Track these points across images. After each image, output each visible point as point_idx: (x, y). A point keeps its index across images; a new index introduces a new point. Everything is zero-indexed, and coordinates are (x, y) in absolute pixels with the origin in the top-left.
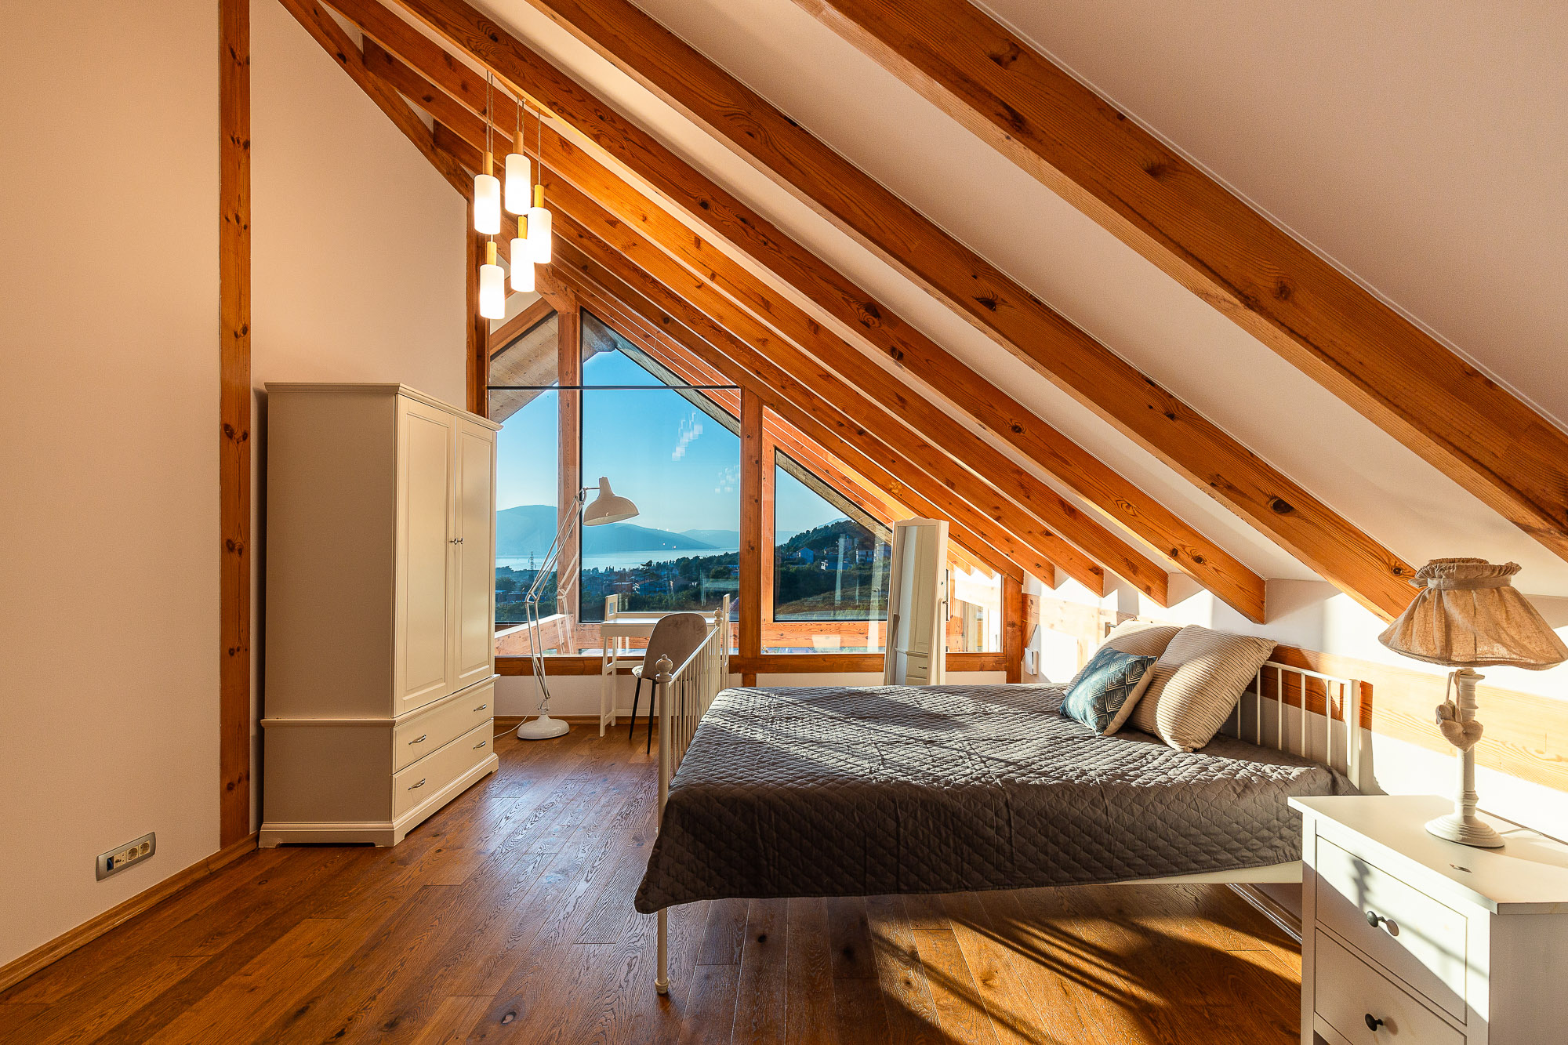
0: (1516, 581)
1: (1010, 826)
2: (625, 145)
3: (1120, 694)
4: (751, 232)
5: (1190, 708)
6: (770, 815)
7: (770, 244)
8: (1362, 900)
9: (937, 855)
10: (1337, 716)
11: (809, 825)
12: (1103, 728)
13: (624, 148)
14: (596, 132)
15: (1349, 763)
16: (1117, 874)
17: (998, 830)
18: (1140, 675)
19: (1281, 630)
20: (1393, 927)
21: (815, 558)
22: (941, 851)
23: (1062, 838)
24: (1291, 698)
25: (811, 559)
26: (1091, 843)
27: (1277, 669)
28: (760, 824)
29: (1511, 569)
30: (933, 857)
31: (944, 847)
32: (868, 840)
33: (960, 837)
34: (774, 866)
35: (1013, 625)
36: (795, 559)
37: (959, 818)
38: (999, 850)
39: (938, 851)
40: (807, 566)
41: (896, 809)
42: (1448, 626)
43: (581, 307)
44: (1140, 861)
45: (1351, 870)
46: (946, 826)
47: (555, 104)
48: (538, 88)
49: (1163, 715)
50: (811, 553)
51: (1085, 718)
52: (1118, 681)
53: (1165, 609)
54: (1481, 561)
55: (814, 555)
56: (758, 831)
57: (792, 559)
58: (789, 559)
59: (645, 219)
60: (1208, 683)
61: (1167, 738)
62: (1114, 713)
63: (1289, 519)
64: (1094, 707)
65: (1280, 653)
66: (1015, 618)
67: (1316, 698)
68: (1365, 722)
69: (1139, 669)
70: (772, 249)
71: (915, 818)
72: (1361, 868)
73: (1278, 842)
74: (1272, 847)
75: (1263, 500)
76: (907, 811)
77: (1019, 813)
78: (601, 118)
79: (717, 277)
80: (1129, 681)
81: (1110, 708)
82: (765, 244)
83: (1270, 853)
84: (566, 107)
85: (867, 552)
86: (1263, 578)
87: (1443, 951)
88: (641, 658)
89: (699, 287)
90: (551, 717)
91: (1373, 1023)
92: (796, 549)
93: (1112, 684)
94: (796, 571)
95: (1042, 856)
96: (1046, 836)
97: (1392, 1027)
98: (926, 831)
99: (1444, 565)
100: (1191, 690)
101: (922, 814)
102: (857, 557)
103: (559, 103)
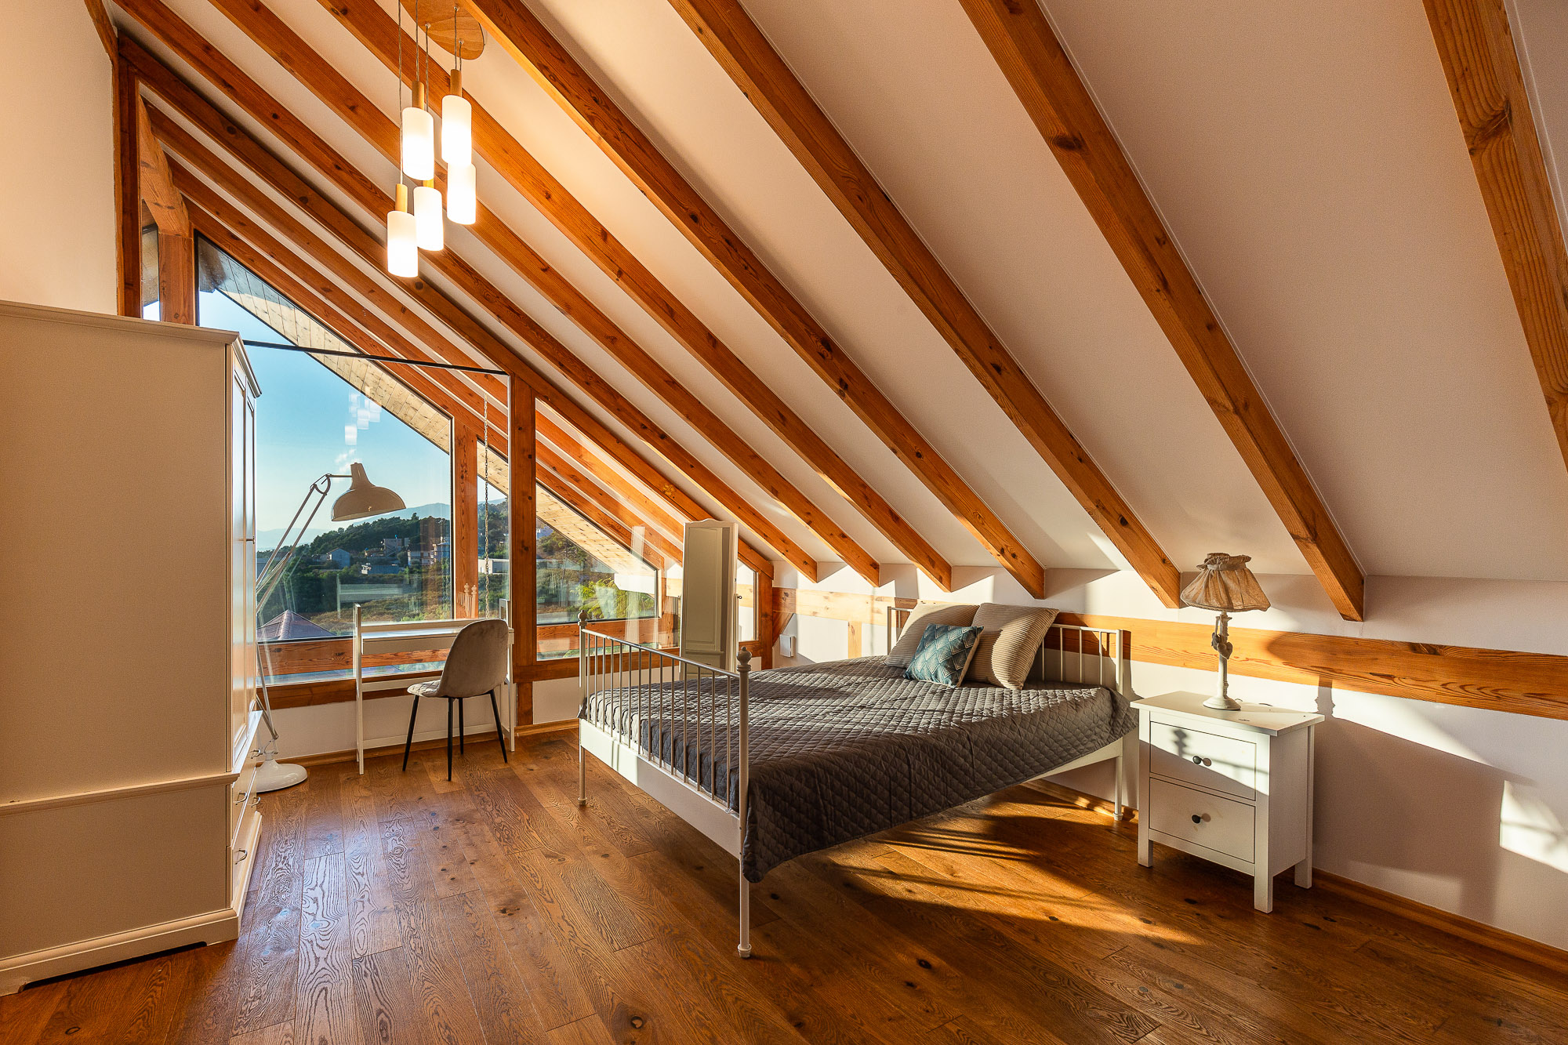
0: (1248, 565)
1: (972, 754)
2: (620, 136)
3: (962, 656)
4: (734, 253)
5: (1017, 660)
6: (827, 778)
7: (750, 270)
8: (1181, 752)
9: (933, 785)
10: (1106, 654)
11: (854, 780)
12: (955, 682)
13: (618, 139)
14: (589, 112)
15: (1118, 682)
16: (1026, 776)
17: (965, 758)
18: (973, 641)
19: (1059, 602)
20: (1208, 762)
21: (352, 561)
22: (935, 780)
23: (1000, 757)
24: (1071, 646)
25: (348, 562)
26: (1013, 757)
27: (1059, 628)
28: (820, 786)
29: (1248, 559)
30: (931, 787)
31: (936, 778)
32: (892, 783)
33: (945, 768)
34: (831, 820)
35: (766, 615)
36: (324, 563)
37: (944, 754)
38: (966, 772)
39: (933, 782)
40: (343, 570)
41: (907, 755)
42: (1227, 590)
43: (195, 230)
44: (1037, 764)
45: (1174, 737)
46: (937, 762)
47: (546, 68)
48: (526, 42)
49: (999, 668)
50: (347, 555)
51: (936, 677)
52: (959, 646)
53: (949, 593)
54: (1225, 555)
55: (351, 558)
56: (819, 793)
57: (319, 563)
58: (316, 563)
59: (548, 197)
60: (1025, 641)
61: (1005, 682)
62: (960, 670)
63: (1126, 529)
64: (946, 667)
65: (1061, 618)
66: (768, 609)
67: (1091, 644)
68: (1126, 654)
69: (972, 636)
70: (751, 274)
71: (919, 760)
72: (1180, 735)
73: (1094, 737)
74: (1092, 741)
75: (1116, 517)
76: (913, 755)
77: (976, 744)
78: (596, 100)
79: (624, 275)
80: (967, 646)
81: (958, 667)
82: (746, 268)
83: (1091, 745)
84: (559, 76)
85: (422, 554)
86: (1044, 568)
87: (1236, 766)
88: (438, 673)
89: (545, 270)
90: (279, 762)
91: (1196, 819)
92: (325, 551)
93: (955, 648)
94: (328, 576)
95: (989, 772)
96: (991, 757)
97: (1207, 818)
98: (926, 769)
99: (1222, 557)
100: (1015, 647)
101: (922, 755)
102: (409, 559)
103: (551, 69)
